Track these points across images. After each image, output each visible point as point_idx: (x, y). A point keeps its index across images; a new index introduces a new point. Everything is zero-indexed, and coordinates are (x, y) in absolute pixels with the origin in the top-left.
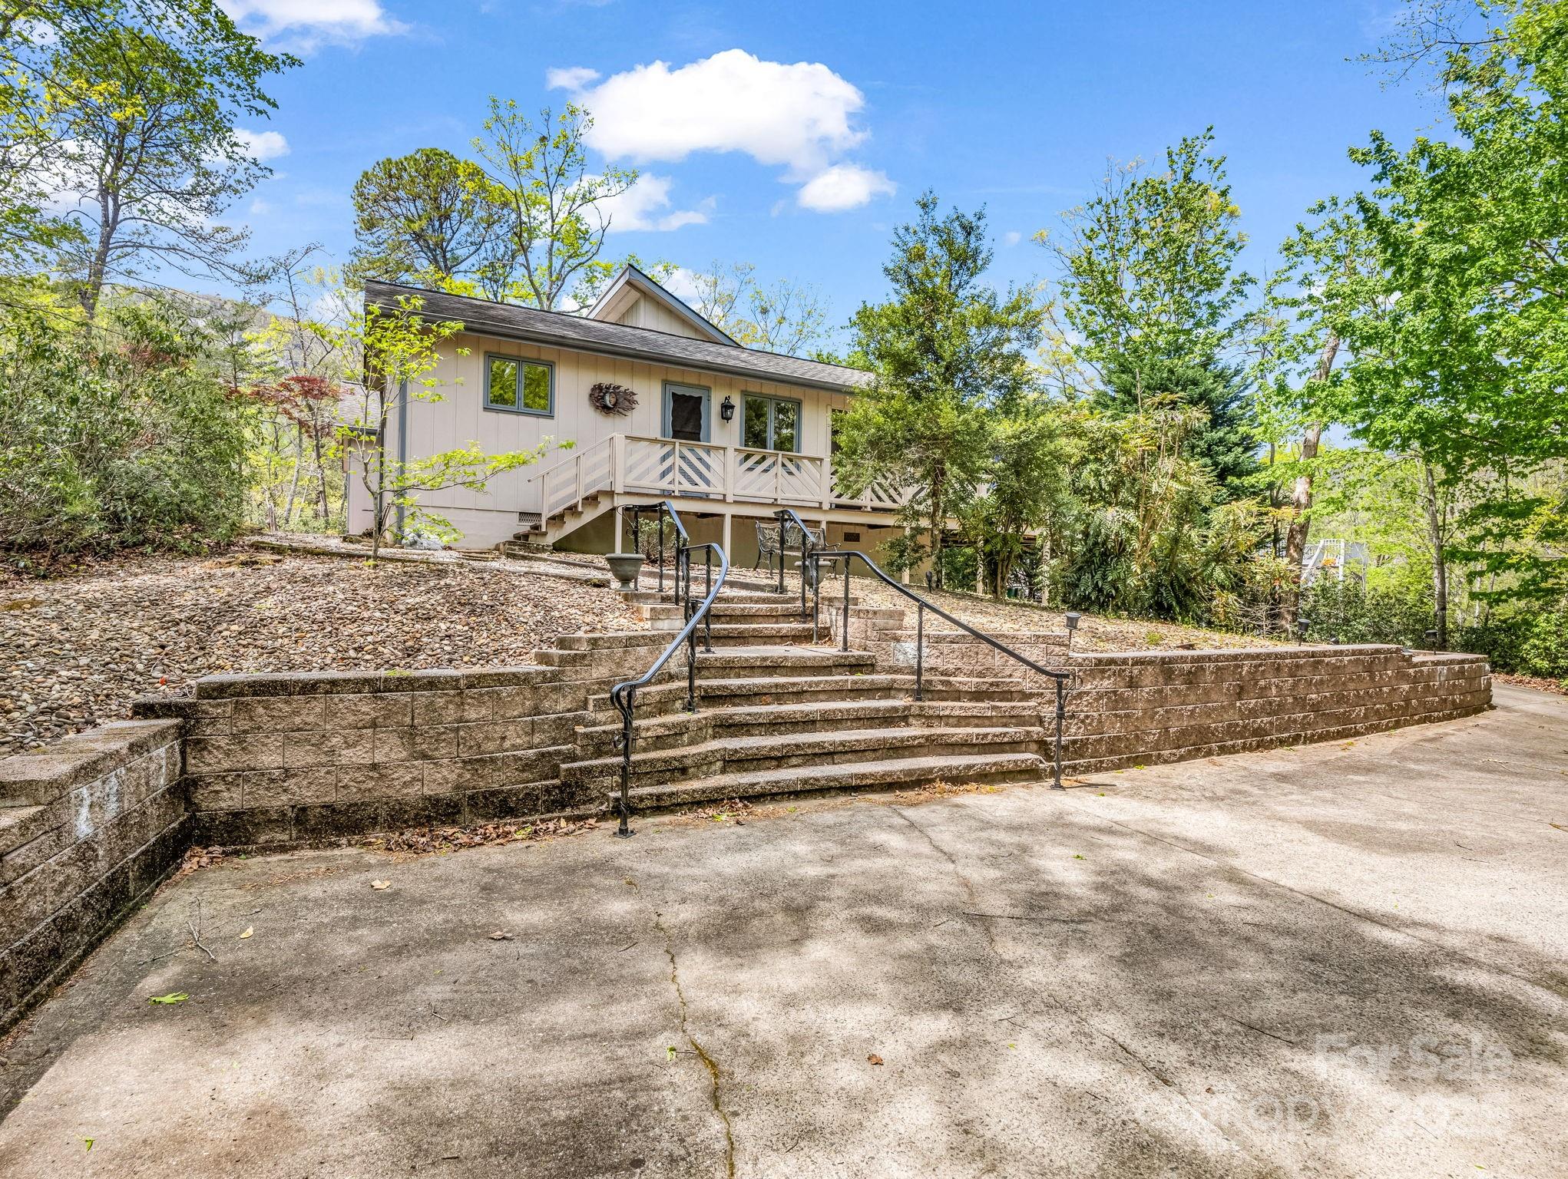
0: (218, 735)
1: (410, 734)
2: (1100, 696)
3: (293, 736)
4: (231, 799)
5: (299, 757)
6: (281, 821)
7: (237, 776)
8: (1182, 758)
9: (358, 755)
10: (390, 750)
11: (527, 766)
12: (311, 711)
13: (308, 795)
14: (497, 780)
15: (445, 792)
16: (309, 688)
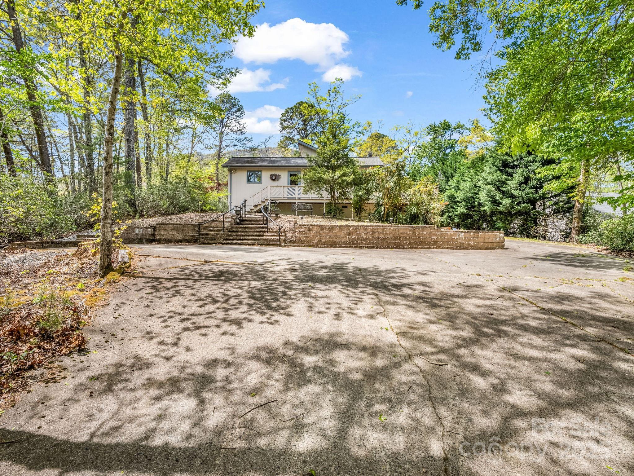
0: (157, 229)
1: (177, 231)
2: (300, 232)
3: (165, 230)
4: (158, 237)
5: (165, 233)
6: (163, 240)
7: (159, 234)
8: (324, 247)
9: (171, 233)
10: (175, 233)
11: (191, 236)
12: (167, 227)
13: (166, 238)
14: (187, 238)
15: (181, 239)
16: (166, 224)
